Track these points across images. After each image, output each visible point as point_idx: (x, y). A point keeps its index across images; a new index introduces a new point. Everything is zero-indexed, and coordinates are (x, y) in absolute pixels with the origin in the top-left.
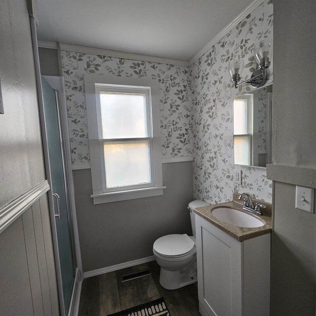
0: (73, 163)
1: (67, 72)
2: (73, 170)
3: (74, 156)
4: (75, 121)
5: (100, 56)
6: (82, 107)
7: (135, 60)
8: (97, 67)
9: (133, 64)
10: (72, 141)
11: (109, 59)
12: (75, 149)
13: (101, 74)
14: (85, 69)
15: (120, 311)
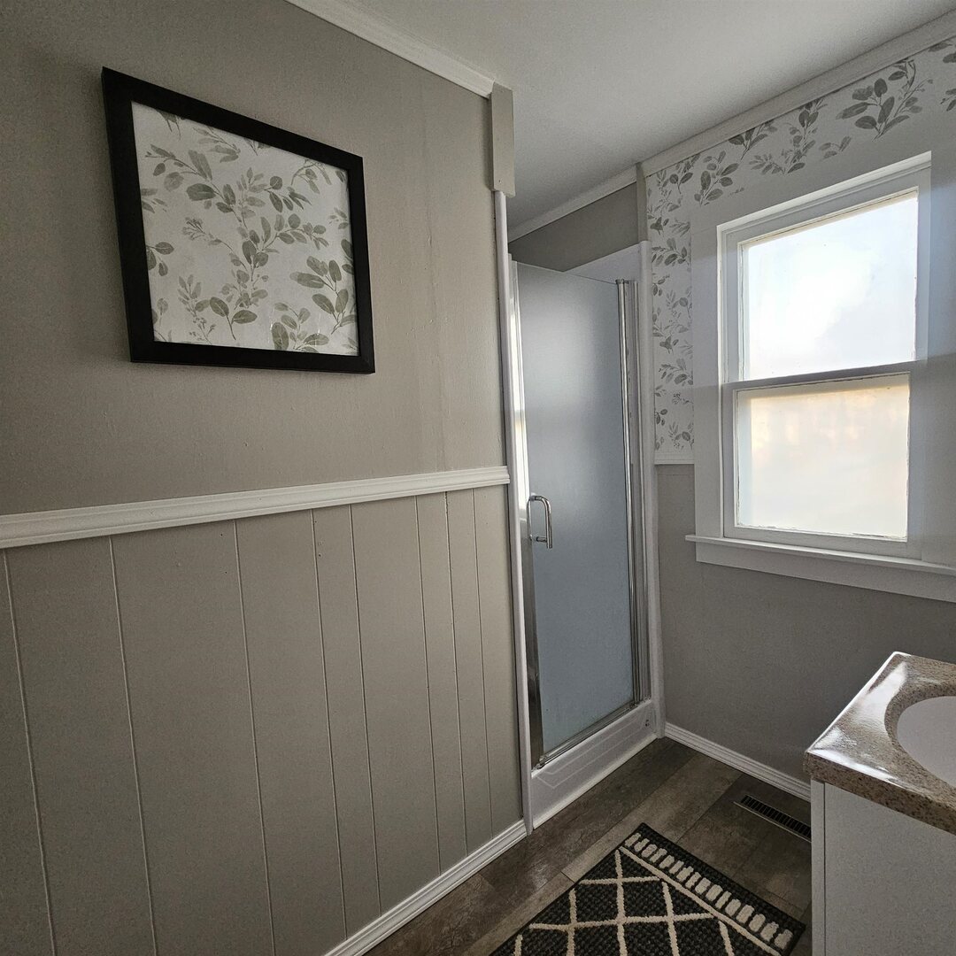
0: (657, 446)
1: (657, 226)
2: (656, 463)
3: (662, 431)
4: (666, 344)
5: (736, 140)
6: (684, 302)
7: (864, 78)
8: (727, 176)
9: (855, 96)
10: (658, 395)
11: (765, 131)
12: (664, 412)
13: (737, 192)
14: (697, 198)
15: (674, 842)
